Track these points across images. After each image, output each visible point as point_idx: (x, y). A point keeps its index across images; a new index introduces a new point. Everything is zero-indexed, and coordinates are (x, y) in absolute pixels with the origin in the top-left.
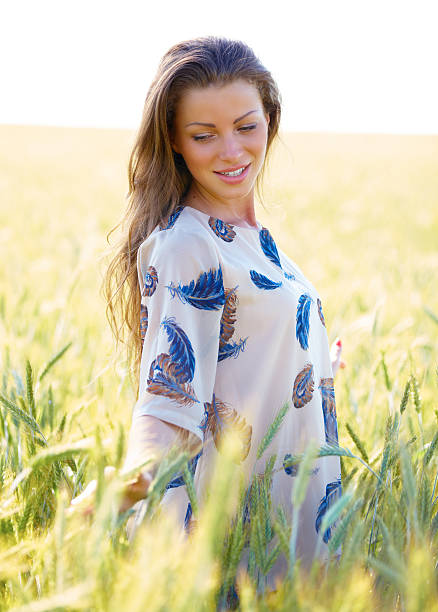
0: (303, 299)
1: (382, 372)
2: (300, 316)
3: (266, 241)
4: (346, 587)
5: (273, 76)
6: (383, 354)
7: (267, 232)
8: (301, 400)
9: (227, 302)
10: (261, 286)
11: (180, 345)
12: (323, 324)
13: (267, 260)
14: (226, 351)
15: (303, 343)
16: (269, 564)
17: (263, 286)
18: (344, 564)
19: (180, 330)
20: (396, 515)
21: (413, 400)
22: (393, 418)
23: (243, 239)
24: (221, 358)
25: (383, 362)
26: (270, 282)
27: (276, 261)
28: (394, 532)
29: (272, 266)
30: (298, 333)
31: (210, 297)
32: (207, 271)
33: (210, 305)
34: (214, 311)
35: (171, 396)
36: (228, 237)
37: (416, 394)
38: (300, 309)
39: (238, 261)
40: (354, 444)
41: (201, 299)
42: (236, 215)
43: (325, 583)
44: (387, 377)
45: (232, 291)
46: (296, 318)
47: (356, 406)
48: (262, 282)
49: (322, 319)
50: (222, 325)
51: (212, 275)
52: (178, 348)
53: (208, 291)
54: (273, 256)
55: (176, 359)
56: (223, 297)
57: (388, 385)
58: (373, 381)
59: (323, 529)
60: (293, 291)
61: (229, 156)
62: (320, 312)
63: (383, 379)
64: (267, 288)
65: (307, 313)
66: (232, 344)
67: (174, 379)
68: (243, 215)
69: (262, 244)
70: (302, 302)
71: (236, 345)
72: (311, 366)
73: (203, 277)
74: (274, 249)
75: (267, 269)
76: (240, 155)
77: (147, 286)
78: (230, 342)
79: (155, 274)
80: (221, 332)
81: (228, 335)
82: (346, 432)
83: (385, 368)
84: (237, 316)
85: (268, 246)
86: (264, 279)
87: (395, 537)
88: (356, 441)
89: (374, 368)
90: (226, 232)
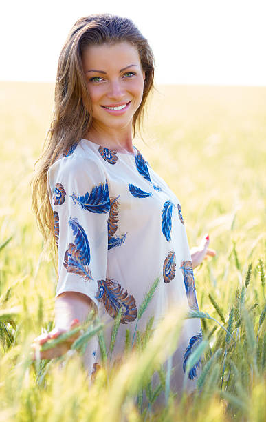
0: (167, 205)
1: (233, 257)
2: (165, 217)
3: (140, 163)
4: (206, 412)
5: (149, 43)
6: (235, 244)
7: (141, 157)
8: (169, 278)
9: (112, 207)
10: (136, 196)
11: (81, 239)
12: (182, 222)
13: (141, 177)
14: (112, 243)
15: (168, 236)
16: (155, 396)
17: (138, 195)
18: (205, 396)
19: (81, 227)
20: (244, 360)
21: (260, 278)
22: (241, 290)
23: (123, 162)
24: (110, 247)
25: (234, 250)
26: (142, 192)
27: (148, 178)
28: (242, 373)
29: (145, 181)
30: (164, 229)
31: (101, 204)
32: (98, 185)
33: (100, 210)
34: (103, 214)
35: (80, 273)
36: (112, 161)
37: (262, 273)
38: (165, 212)
39: (120, 178)
40: (214, 309)
41: (94, 205)
42: (119, 144)
43: (191, 409)
44: (237, 260)
45: (115, 199)
46: (161, 218)
47: (215, 282)
48: (137, 192)
49: (181, 218)
50: (109, 224)
51: (101, 188)
52: (80, 240)
53: (98, 200)
54: (145, 174)
55: (80, 248)
56: (109, 204)
57: (238, 266)
58: (227, 264)
59: (188, 370)
60: (160, 199)
61: (115, 96)
62: (179, 214)
63: (234, 262)
64: (141, 197)
65: (170, 215)
66: (116, 238)
67: (80, 262)
68: (124, 144)
69: (137, 165)
70: (166, 207)
71: (119, 239)
72: (174, 253)
73: (95, 190)
74: (146, 169)
75: (141, 183)
76: (122, 95)
77: (57, 198)
78: (115, 236)
79: (62, 188)
80: (108, 229)
81: (113, 231)
82: (209, 300)
83: (236, 254)
84: (119, 217)
85: (142, 167)
86: (139, 191)
87: (243, 376)
88: (216, 306)
89: (228, 255)
90: (111, 157)
